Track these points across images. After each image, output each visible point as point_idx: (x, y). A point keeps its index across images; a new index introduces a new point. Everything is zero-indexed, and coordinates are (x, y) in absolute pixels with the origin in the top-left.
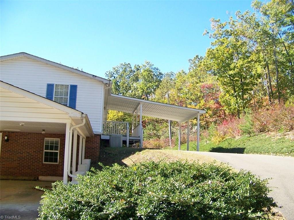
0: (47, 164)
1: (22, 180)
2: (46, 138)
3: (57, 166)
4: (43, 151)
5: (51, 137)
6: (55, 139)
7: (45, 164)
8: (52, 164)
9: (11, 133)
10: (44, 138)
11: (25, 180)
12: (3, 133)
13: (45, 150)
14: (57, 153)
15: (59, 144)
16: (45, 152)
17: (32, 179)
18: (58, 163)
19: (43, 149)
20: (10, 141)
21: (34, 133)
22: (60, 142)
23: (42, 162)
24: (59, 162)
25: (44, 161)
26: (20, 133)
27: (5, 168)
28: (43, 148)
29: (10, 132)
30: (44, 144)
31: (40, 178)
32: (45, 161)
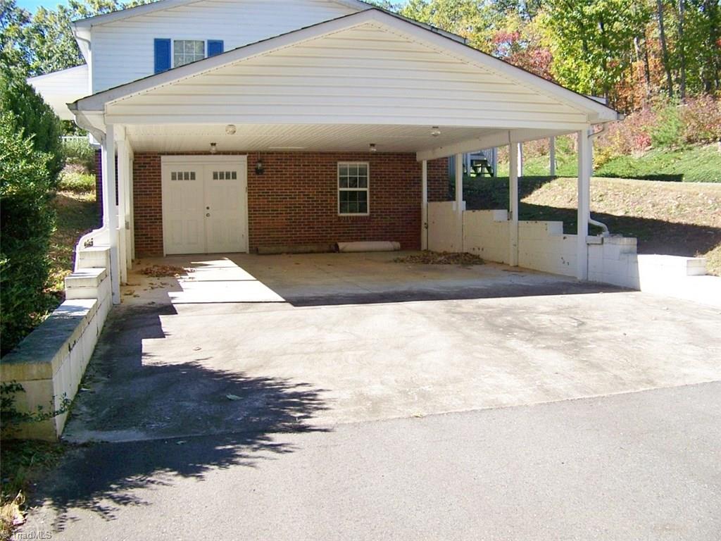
0: (347, 217)
1: (307, 253)
2: (339, 163)
3: (368, 221)
4: (336, 189)
5: (351, 160)
6: (358, 163)
7: (344, 217)
8: (359, 217)
9: (266, 155)
10: (336, 163)
11: (312, 252)
12: (248, 157)
13: (340, 187)
14: (366, 192)
15: (368, 173)
16: (341, 192)
17: (326, 248)
18: (368, 214)
19: (336, 186)
20: (265, 173)
21: (316, 153)
22: (370, 169)
23: (337, 213)
24: (371, 212)
25: (339, 211)
26: (286, 153)
27: (262, 230)
28: (336, 183)
29: (264, 153)
30: (336, 174)
31: (341, 245)
32: (341, 212)
